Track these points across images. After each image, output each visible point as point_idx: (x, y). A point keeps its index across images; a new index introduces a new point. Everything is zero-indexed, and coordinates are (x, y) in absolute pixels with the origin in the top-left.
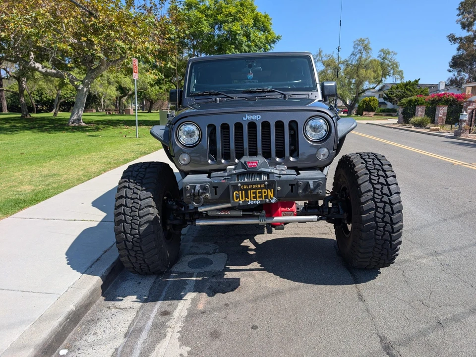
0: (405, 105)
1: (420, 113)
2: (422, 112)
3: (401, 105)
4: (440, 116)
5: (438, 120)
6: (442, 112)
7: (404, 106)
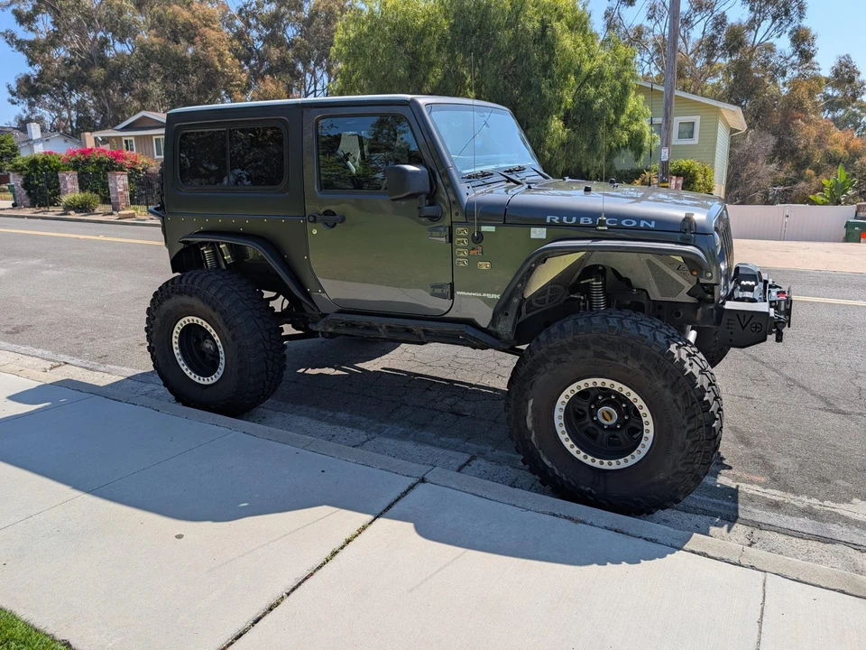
0: (26, 170)
1: (69, 186)
2: (73, 184)
3: (17, 171)
4: (119, 190)
5: (117, 198)
6: (120, 183)
7: (25, 172)
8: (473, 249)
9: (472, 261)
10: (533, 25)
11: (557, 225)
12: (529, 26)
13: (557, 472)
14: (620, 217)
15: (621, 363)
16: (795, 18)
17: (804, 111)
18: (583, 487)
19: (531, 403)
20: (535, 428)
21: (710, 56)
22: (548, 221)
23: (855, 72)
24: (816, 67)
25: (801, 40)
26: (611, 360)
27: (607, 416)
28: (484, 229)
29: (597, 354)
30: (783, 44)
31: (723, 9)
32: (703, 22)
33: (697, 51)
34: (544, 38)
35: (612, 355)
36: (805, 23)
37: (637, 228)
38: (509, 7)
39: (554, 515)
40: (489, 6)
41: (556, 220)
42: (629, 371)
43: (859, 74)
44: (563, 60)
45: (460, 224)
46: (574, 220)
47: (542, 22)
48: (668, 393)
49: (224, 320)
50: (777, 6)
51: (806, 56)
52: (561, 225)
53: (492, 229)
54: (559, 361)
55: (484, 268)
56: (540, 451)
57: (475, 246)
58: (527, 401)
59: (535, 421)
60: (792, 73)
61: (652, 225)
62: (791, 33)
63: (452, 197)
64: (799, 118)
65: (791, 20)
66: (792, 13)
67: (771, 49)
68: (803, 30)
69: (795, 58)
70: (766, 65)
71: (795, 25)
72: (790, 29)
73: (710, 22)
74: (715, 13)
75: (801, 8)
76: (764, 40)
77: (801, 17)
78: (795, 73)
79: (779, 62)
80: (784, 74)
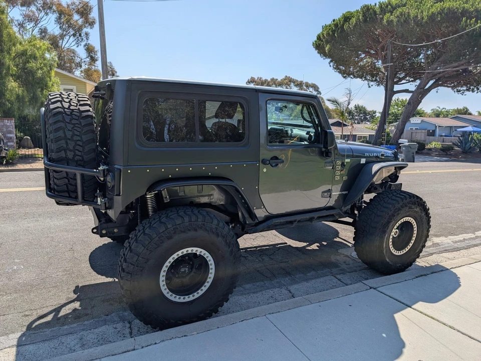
13: (390, 263)
22: (366, 155)
25: (90, 50)
27: (396, 233)
28: (346, 160)
45: (337, 159)
46: (372, 154)
50: (75, 30)
51: (93, 59)
52: (369, 157)
53: (349, 160)
55: (345, 179)
62: (85, 46)
65: (83, 39)
67: (74, 52)
68: (91, 46)
69: (88, 59)
70: (71, 61)
71: (85, 42)
72: (83, 44)
73: (37, 30)
74: (39, 25)
75: (87, 34)
76: (67, 46)
77: (87, 39)
78: (87, 66)
79: (77, 60)
80: (81, 66)
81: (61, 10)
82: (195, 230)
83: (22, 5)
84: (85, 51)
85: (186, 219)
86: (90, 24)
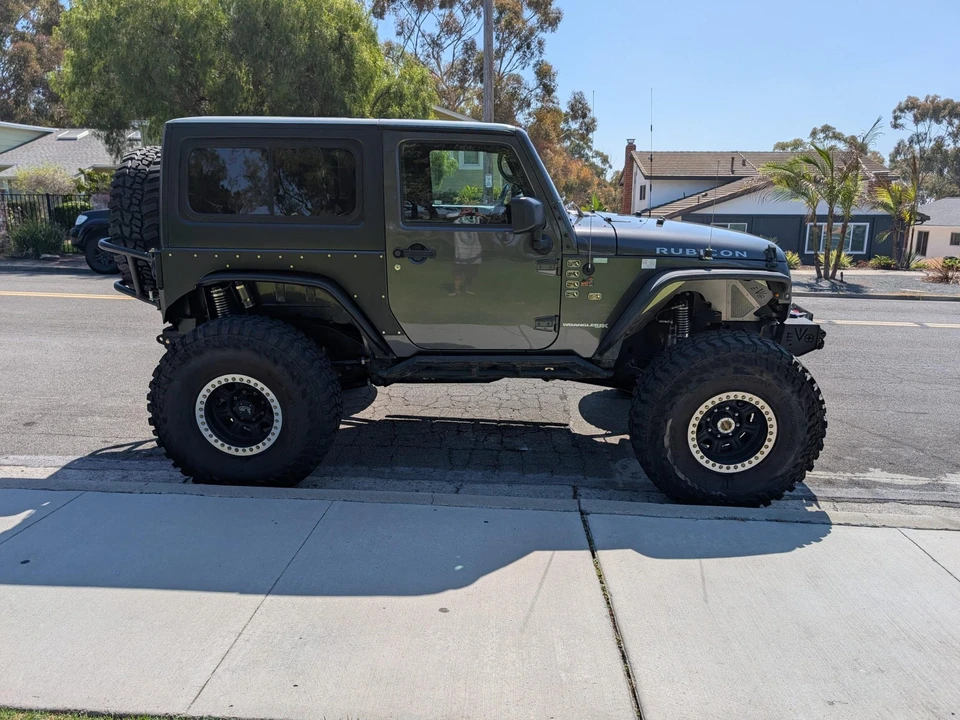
8: (584, 281)
9: (584, 292)
10: (331, 33)
11: (665, 256)
12: (327, 33)
13: (689, 484)
14: (718, 248)
15: (757, 376)
16: (536, 52)
17: (550, 141)
18: (714, 493)
19: (670, 422)
20: (671, 446)
21: (463, 81)
22: (658, 252)
23: (587, 108)
24: (556, 101)
25: (544, 73)
26: (748, 374)
27: (727, 425)
28: (596, 260)
29: (737, 371)
30: (529, 77)
31: (470, 34)
32: (452, 46)
33: (450, 74)
34: (342, 48)
35: (750, 370)
36: (544, 57)
37: (733, 258)
38: (304, 9)
39: (719, 519)
40: (279, 6)
41: (665, 251)
42: (762, 382)
43: (590, 111)
44: (364, 74)
45: (571, 256)
46: (681, 250)
47: (339, 30)
48: (794, 397)
49: (292, 374)
50: (520, 39)
51: (548, 90)
52: (671, 256)
53: (604, 260)
54: (701, 381)
55: (595, 298)
56: (675, 467)
57: (586, 277)
58: (666, 421)
59: (672, 438)
60: (535, 105)
61: (745, 255)
62: (535, 66)
63: (564, 230)
64: (548, 148)
65: (533, 54)
66: (533, 47)
67: (518, 80)
68: (546, 65)
69: (539, 91)
70: (513, 95)
71: (537, 59)
72: (533, 62)
73: (460, 46)
74: (463, 38)
75: (540, 43)
76: (508, 70)
77: (541, 53)
78: (539, 105)
79: (524, 93)
80: (529, 105)
81: (502, 4)
82: (237, 347)
83: (442, 6)
84: (534, 76)
85: (225, 330)
86: (551, 24)
